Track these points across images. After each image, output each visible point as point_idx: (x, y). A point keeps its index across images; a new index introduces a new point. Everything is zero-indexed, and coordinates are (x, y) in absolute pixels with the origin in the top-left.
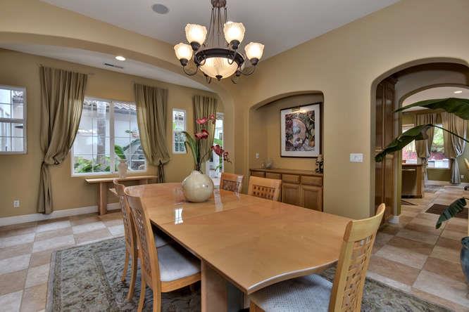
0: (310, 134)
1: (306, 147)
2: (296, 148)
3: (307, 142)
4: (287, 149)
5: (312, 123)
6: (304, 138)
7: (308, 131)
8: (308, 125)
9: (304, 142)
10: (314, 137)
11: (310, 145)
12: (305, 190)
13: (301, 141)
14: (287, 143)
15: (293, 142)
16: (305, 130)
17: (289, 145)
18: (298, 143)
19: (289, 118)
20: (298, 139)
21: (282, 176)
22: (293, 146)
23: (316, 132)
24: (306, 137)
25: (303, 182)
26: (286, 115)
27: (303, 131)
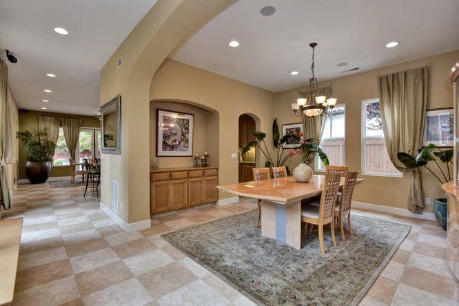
0: (185, 137)
1: (182, 148)
2: (173, 148)
3: (182, 143)
4: (164, 149)
5: (187, 129)
6: (179, 140)
7: (183, 134)
8: (184, 130)
9: (179, 144)
10: (188, 140)
11: (184, 146)
12: (207, 180)
13: (177, 143)
14: (164, 143)
15: (169, 142)
16: (181, 134)
17: (165, 145)
18: (174, 143)
19: (166, 120)
20: (175, 141)
21: (188, 173)
22: (170, 146)
23: (190, 136)
24: (182, 140)
25: (206, 174)
26: (164, 117)
27: (179, 134)
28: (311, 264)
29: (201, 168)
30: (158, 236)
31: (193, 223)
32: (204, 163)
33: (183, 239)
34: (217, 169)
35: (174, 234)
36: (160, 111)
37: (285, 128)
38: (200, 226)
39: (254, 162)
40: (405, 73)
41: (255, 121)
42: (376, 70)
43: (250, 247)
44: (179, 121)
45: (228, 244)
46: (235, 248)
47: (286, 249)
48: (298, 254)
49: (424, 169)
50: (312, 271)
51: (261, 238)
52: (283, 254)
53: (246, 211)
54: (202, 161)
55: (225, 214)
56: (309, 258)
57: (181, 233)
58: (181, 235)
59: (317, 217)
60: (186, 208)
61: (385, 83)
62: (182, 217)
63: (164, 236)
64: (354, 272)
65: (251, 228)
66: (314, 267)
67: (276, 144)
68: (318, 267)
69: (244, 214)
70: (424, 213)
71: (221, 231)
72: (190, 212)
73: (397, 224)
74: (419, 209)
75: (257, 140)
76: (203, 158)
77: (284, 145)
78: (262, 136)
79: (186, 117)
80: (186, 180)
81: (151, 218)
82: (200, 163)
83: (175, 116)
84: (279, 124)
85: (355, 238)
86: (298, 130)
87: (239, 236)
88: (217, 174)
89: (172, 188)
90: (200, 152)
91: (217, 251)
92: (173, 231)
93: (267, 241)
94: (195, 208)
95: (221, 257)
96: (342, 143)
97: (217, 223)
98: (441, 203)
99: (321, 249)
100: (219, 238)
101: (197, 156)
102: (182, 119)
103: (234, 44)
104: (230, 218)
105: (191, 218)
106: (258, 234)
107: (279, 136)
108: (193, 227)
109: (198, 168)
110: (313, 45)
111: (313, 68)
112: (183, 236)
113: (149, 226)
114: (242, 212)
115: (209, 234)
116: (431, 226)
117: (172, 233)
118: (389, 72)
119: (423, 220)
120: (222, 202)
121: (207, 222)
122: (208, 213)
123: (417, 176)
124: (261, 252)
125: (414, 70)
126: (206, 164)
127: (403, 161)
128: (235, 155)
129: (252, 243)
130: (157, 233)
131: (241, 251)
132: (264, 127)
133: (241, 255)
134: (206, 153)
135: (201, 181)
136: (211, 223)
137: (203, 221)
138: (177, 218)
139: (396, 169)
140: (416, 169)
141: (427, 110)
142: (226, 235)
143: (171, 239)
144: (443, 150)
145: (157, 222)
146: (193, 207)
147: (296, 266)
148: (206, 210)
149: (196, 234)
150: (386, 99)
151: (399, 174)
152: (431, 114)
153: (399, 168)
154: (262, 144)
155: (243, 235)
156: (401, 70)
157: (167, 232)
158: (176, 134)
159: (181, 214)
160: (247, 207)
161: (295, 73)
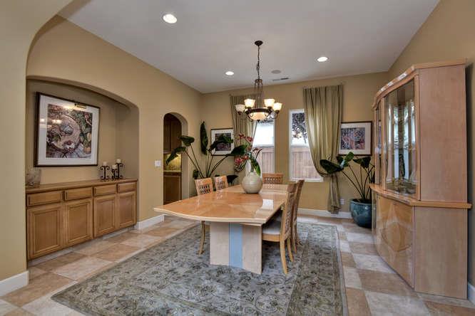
0: (85, 138)
1: (81, 154)
2: (65, 153)
3: (81, 147)
4: (49, 154)
5: (89, 126)
6: (77, 141)
7: (82, 134)
8: (83, 127)
9: (77, 146)
10: (90, 142)
11: (84, 151)
12: (121, 197)
13: (73, 146)
14: (49, 145)
15: (59, 144)
16: (79, 132)
17: (51, 150)
18: (68, 147)
19: (54, 112)
20: (69, 143)
21: (93, 189)
22: (60, 150)
23: (93, 137)
24: (80, 142)
25: (121, 189)
26: (50, 105)
27: (77, 133)
28: (281, 292)
29: (111, 182)
30: (47, 298)
31: (107, 264)
32: (117, 174)
33: (96, 295)
34: (136, 181)
35: (77, 288)
36: (42, 96)
37: (214, 133)
38: (119, 266)
39: (180, 171)
40: (326, 88)
41: (180, 123)
42: (303, 82)
43: (202, 285)
44: (75, 114)
45: (172, 287)
46: (184, 291)
47: (246, 277)
48: (262, 281)
49: (340, 174)
50: (287, 301)
51: (210, 268)
52: (246, 285)
53: (178, 232)
54: (113, 171)
55: (153, 240)
56: (275, 283)
57: (90, 285)
58: (89, 288)
59: (278, 233)
60: (90, 240)
61: (309, 95)
62: (84, 256)
63: (59, 297)
64: (323, 290)
65: (192, 255)
66: (286, 294)
67: (203, 150)
68: (290, 292)
69: (177, 237)
70: (339, 213)
71: (154, 269)
72: (98, 246)
73: (326, 226)
74: (336, 209)
75: (183, 145)
76: (115, 167)
77: (213, 151)
78: (190, 140)
79: (88, 110)
80: (90, 200)
81: (28, 268)
82: (109, 174)
83: (69, 107)
84: (208, 128)
85: (303, 247)
86: (229, 135)
87: (181, 271)
88: (135, 189)
89: (65, 215)
90: (109, 159)
91: (160, 304)
92: (75, 283)
93: (220, 270)
94: (105, 238)
95: (168, 312)
96: (272, 150)
97: (144, 256)
98: (356, 203)
99: (283, 268)
100: (156, 281)
101: (105, 164)
102: (80, 112)
103: (170, 19)
104: (160, 245)
105: (101, 255)
106: (207, 263)
107: (207, 141)
108: (109, 270)
109: (107, 182)
110: (259, 43)
111: (258, 69)
112: (94, 290)
113: (25, 283)
114: (174, 235)
115: (138, 277)
116: (347, 224)
117: (74, 287)
118: (313, 86)
119: (341, 219)
120: (142, 225)
121: (129, 257)
122: (126, 243)
123: (335, 180)
124: (220, 289)
125: (332, 87)
126: (117, 175)
127: (325, 167)
128: (159, 163)
129: (203, 277)
130: (44, 294)
131: (193, 294)
132: (191, 130)
133: (194, 301)
134: (119, 161)
135: (112, 200)
136: (136, 258)
137: (121, 256)
138: (77, 260)
139: (318, 174)
140: (334, 175)
141: (342, 123)
142: (163, 272)
143: (72, 299)
144: (359, 157)
145: (40, 272)
146: (100, 237)
147: (267, 298)
148: (122, 238)
149: (117, 280)
150: (310, 110)
151: (320, 179)
152: (344, 126)
153: (322, 174)
154: (189, 149)
155: (186, 268)
156: (323, 85)
157: (63, 288)
158: (71, 133)
159: (82, 251)
160: (176, 226)
161: (230, 73)
